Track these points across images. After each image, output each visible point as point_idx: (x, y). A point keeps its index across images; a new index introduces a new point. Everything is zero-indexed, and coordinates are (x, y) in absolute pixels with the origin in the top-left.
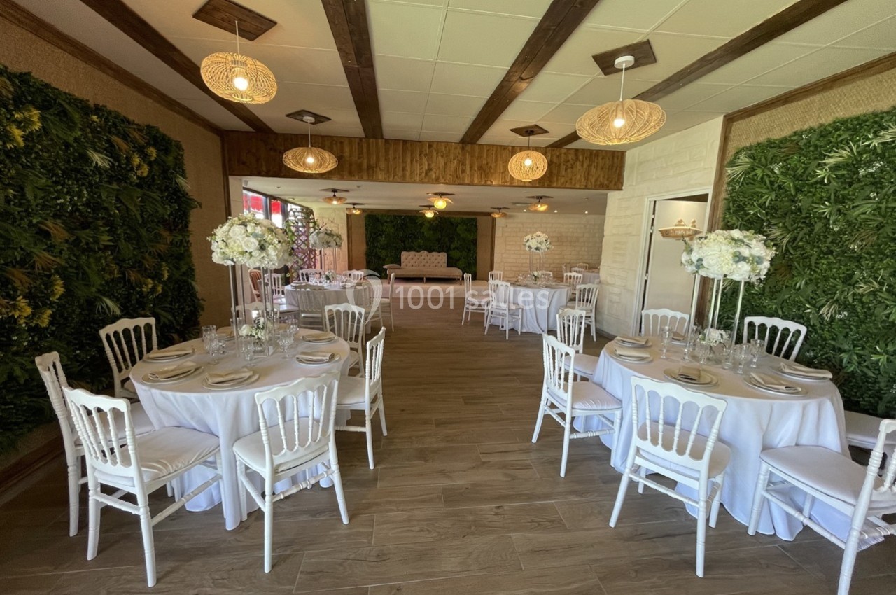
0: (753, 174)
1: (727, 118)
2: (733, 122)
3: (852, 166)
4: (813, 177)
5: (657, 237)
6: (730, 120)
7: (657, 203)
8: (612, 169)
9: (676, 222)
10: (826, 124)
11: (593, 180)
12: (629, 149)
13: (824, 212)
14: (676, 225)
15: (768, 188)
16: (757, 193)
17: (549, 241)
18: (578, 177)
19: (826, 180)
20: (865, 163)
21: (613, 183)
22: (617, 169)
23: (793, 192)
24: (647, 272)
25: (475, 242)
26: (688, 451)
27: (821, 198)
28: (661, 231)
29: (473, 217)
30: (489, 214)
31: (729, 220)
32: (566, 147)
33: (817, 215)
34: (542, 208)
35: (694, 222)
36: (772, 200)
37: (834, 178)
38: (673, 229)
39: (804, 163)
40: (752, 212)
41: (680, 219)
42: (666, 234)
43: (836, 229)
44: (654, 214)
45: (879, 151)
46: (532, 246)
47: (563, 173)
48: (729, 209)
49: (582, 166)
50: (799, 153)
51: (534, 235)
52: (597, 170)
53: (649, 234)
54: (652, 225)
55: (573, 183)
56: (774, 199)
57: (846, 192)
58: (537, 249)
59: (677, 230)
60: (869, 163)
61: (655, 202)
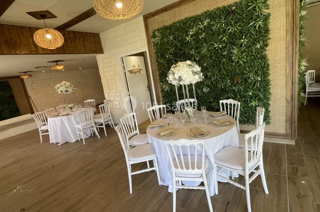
0: (163, 40)
1: (144, 17)
2: (147, 19)
3: (197, 34)
4: (185, 40)
5: (128, 74)
6: (146, 18)
7: (123, 58)
8: (96, 43)
9: (132, 66)
10: (184, 19)
11: (88, 49)
12: (101, 33)
13: (193, 53)
14: (133, 68)
15: (170, 46)
16: (167, 49)
17: (72, 85)
18: (80, 47)
19: (190, 41)
20: (200, 34)
21: (98, 50)
22: (98, 43)
23: (180, 47)
24: (129, 91)
25: (12, 97)
26: (196, 167)
27: (190, 48)
28: (129, 71)
29: (5, 80)
30: (18, 77)
31: (160, 61)
32: (67, 30)
33: (190, 55)
34: (60, 68)
35: (138, 65)
36: (174, 51)
37: (192, 40)
38: (133, 69)
39: (180, 35)
40: (167, 57)
41: (133, 65)
42: (131, 72)
43: (198, 59)
44: (123, 63)
45: (203, 29)
46: (62, 90)
47: (70, 45)
48: (158, 56)
49: (80, 41)
50: (178, 31)
51: (62, 84)
52: (88, 43)
53: (124, 73)
54: (124, 69)
55: (78, 51)
56: (174, 50)
57: (197, 45)
58: (67, 91)
59: (134, 69)
60: (201, 34)
61: (122, 57)
